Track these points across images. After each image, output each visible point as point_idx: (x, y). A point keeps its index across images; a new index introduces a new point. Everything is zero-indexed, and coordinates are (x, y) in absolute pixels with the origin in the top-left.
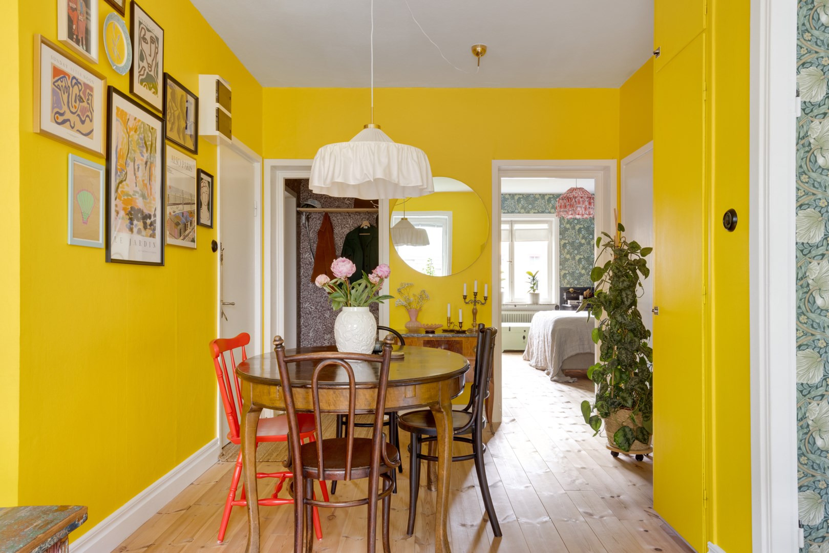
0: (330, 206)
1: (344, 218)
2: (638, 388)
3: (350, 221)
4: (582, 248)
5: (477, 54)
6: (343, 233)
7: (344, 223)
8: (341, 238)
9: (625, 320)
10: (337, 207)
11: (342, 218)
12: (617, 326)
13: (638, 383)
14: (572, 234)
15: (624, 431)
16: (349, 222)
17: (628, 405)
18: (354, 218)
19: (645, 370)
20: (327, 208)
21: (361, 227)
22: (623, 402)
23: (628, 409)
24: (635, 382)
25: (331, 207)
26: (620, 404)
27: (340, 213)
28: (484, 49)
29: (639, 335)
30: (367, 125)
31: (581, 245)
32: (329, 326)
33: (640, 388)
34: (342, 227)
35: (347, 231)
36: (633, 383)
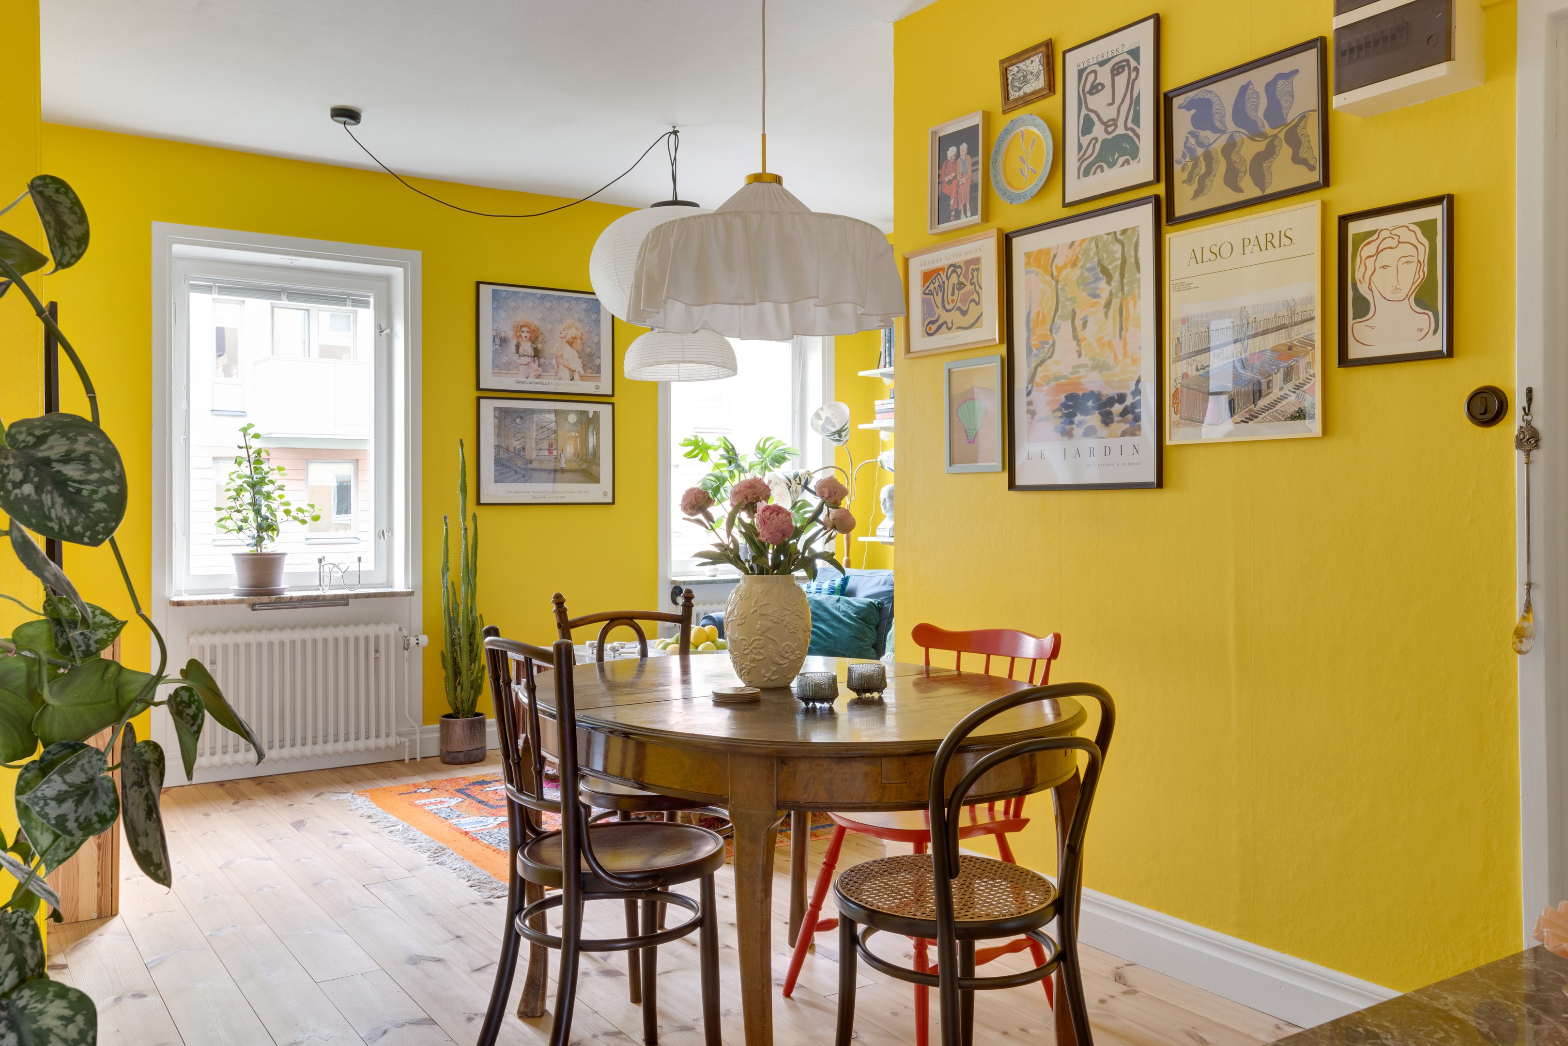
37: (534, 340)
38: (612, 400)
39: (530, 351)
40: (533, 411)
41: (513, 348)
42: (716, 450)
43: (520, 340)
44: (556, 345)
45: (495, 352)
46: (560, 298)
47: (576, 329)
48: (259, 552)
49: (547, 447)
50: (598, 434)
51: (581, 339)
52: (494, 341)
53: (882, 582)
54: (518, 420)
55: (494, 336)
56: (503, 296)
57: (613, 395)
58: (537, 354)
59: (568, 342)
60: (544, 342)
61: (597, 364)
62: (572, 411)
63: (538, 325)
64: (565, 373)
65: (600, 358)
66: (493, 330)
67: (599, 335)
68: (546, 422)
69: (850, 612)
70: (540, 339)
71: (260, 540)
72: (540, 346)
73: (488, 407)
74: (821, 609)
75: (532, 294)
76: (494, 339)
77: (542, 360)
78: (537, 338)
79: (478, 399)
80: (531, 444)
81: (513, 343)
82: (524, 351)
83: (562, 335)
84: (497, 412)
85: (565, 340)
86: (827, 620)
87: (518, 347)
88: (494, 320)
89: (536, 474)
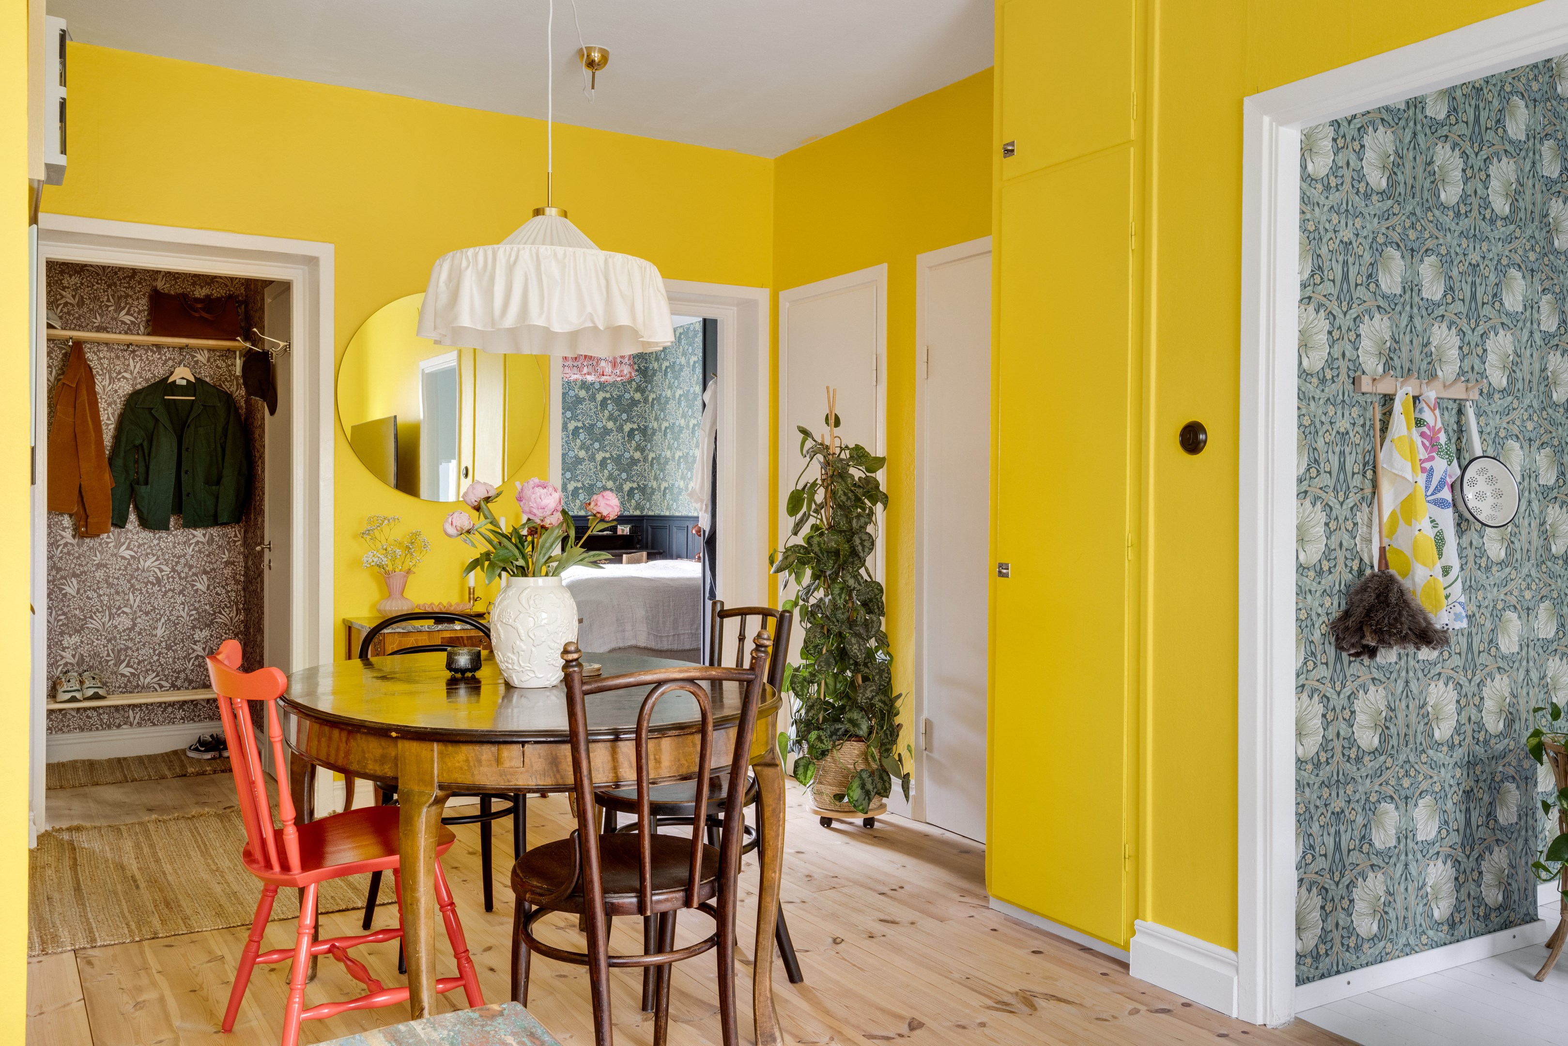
0: (80, 326)
1: (118, 357)
2: (879, 701)
3: (135, 366)
4: (608, 437)
5: (591, 64)
6: (116, 391)
7: (118, 368)
8: (109, 405)
9: (860, 585)
10: (99, 329)
11: (113, 355)
12: (843, 596)
13: (877, 693)
14: (591, 410)
15: (861, 778)
16: (132, 368)
17: (861, 733)
18: (144, 357)
19: (883, 670)
20: (70, 329)
21: (170, 380)
22: (852, 729)
23: (859, 739)
24: (871, 691)
25: (80, 328)
26: (846, 731)
27: (107, 344)
28: (605, 58)
29: (876, 611)
30: (543, 209)
31: (606, 432)
32: (75, 615)
33: (881, 701)
34: (110, 378)
35: (125, 388)
36: (869, 694)
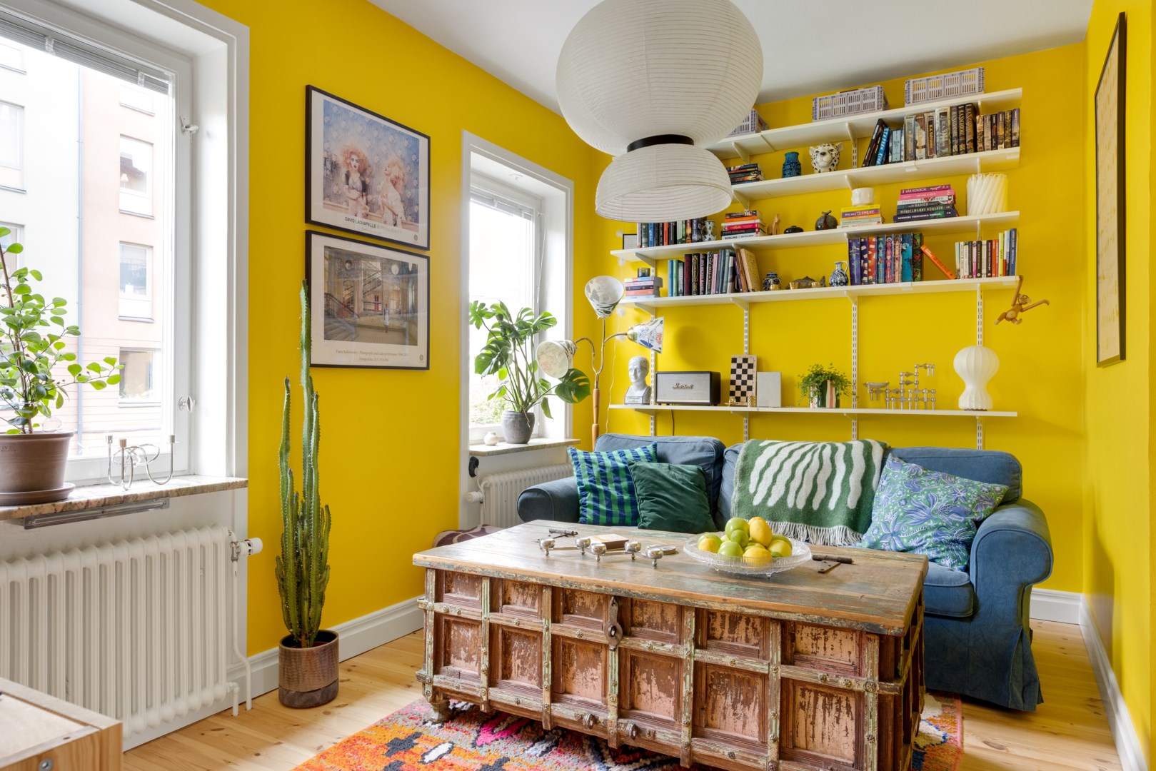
37: (362, 172)
38: (427, 253)
39: (359, 185)
40: (359, 256)
41: (343, 178)
42: (489, 317)
43: (350, 169)
44: (382, 183)
45: (326, 178)
46: (387, 129)
47: (399, 167)
48: (28, 433)
49: (373, 300)
50: (416, 290)
51: (403, 180)
52: (325, 165)
53: (698, 449)
54: (347, 265)
55: (326, 159)
56: (335, 111)
57: (428, 249)
58: (365, 188)
59: (392, 181)
60: (372, 176)
61: (416, 211)
62: (395, 261)
63: (366, 155)
64: (389, 216)
65: (418, 205)
66: (325, 150)
67: (417, 179)
68: (373, 271)
69: (687, 480)
70: (368, 172)
71: (28, 413)
72: (368, 181)
73: (319, 243)
74: (659, 478)
75: (362, 117)
76: (325, 162)
77: (370, 197)
78: (365, 170)
79: (308, 235)
80: (359, 296)
81: (343, 171)
82: (354, 182)
83: (387, 172)
84: (327, 252)
85: (389, 178)
86: (669, 489)
87: (348, 177)
88: (326, 140)
89: (363, 332)
